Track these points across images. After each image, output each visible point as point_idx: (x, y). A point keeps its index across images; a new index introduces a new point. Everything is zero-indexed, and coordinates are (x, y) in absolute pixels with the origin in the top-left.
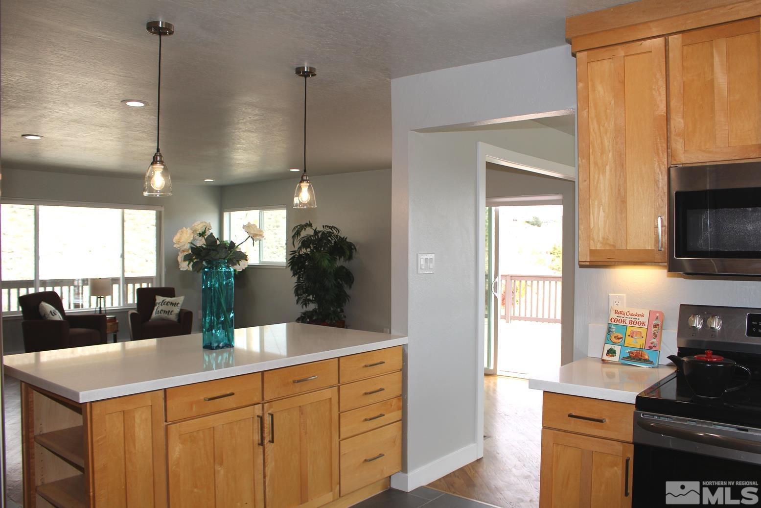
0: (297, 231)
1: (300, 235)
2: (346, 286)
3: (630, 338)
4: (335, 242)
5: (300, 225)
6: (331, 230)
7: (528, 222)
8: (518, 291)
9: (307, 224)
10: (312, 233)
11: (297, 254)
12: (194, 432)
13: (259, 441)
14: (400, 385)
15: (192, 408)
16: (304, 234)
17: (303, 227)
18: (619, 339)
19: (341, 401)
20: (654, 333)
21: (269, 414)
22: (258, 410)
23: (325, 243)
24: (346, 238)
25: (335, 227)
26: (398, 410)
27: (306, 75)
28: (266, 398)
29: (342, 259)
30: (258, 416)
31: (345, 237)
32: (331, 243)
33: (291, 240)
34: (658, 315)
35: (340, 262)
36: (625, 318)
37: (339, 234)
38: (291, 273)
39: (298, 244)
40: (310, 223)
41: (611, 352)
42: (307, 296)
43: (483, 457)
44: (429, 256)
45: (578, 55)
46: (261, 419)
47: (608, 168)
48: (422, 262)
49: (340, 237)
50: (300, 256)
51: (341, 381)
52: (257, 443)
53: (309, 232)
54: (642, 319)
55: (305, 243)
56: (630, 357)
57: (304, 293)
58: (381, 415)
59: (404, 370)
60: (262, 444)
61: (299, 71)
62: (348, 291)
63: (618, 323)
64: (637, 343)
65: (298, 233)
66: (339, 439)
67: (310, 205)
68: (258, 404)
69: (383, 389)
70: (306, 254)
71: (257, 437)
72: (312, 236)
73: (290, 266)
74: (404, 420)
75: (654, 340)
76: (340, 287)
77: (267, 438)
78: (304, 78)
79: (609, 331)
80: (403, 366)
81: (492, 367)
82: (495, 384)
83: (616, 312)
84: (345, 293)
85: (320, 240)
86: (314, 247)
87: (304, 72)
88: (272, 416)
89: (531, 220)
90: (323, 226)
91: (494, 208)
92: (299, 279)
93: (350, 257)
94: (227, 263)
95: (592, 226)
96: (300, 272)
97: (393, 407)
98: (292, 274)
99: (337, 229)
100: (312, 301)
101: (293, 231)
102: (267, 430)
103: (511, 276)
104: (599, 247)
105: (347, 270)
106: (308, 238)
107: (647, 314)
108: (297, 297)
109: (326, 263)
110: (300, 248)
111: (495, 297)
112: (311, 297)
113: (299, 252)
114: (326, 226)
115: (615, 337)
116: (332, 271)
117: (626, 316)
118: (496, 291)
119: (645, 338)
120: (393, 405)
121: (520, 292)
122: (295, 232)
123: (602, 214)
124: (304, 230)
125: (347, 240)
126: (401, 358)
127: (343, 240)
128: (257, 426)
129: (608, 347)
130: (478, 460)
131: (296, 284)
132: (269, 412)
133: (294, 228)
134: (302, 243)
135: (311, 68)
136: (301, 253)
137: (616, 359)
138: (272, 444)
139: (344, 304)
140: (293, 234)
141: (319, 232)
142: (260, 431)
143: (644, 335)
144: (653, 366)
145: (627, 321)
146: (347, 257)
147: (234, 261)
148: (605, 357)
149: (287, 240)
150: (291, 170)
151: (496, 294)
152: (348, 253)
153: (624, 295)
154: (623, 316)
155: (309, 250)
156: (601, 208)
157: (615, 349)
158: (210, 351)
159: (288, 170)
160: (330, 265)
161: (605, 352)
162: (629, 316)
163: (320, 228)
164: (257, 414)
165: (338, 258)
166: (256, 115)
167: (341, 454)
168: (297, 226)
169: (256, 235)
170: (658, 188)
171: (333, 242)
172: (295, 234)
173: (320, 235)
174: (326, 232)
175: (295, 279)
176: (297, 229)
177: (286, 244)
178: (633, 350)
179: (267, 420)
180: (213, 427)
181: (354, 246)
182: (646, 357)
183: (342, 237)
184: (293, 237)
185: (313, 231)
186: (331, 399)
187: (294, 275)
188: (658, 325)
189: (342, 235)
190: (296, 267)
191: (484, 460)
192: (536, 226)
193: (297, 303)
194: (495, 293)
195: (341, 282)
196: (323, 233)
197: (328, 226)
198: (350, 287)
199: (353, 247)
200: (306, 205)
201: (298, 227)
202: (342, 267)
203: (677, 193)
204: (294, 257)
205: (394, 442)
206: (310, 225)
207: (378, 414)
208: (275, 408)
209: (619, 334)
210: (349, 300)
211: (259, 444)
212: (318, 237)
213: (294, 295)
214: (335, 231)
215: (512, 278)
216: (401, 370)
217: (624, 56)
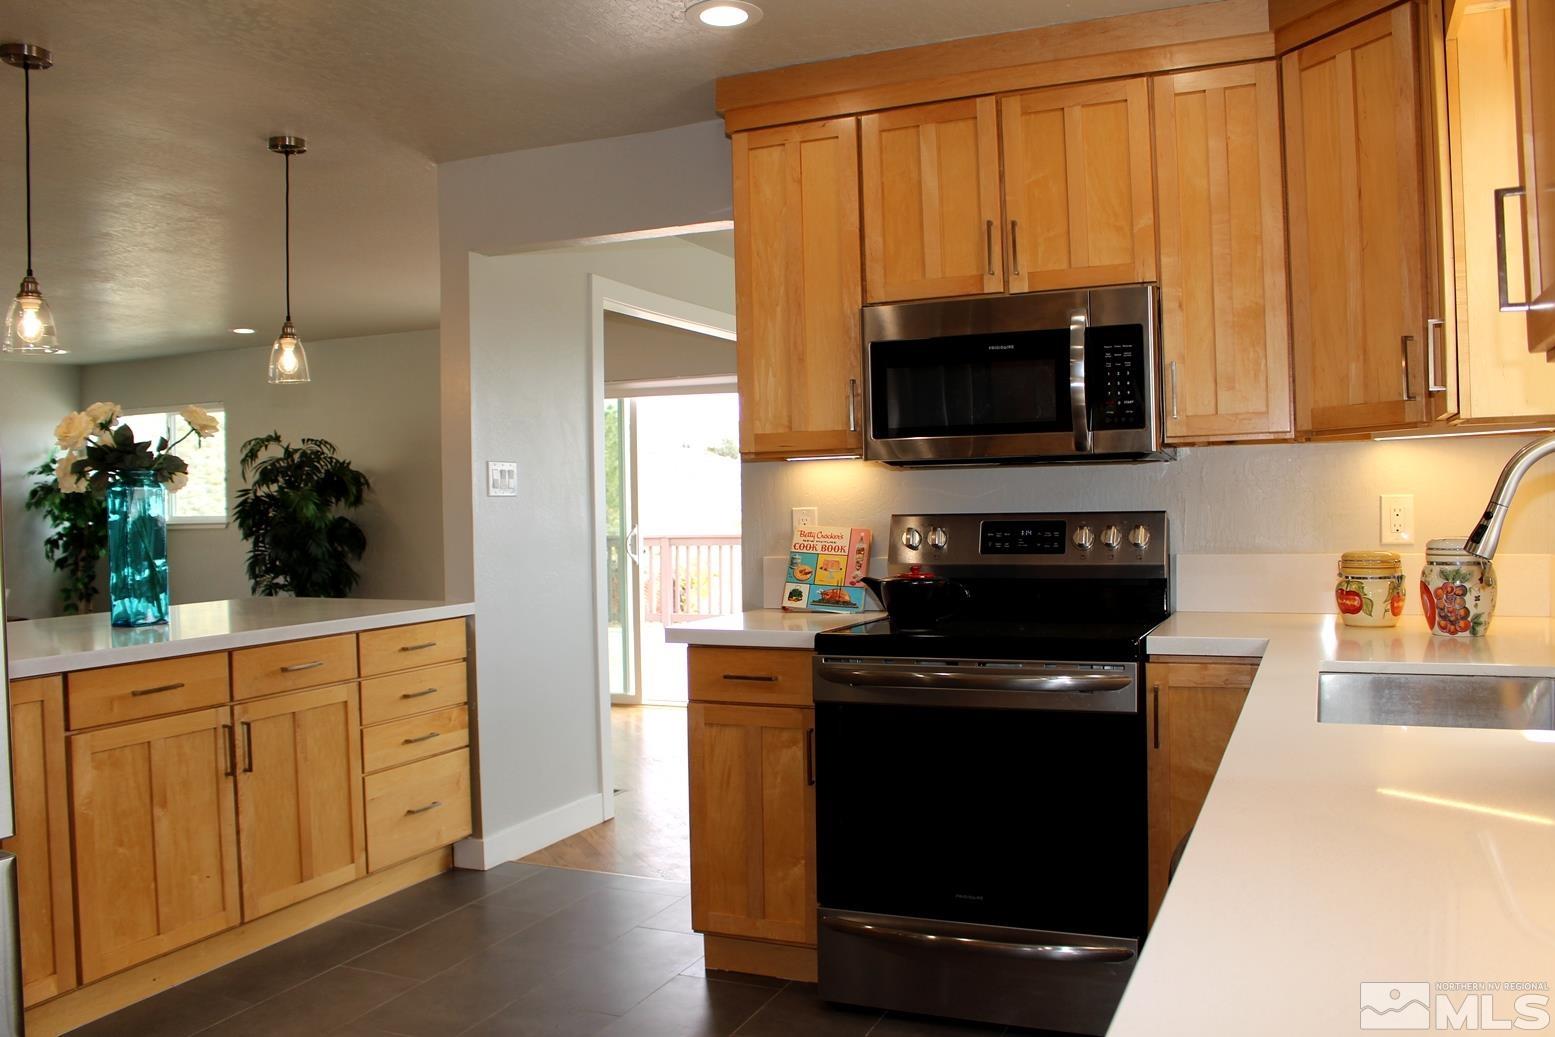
0: (251, 450)
1: (256, 456)
2: (350, 555)
3: (822, 571)
4: (327, 471)
5: (256, 439)
6: (319, 449)
7: (712, 450)
8: (695, 586)
9: (270, 436)
10: (280, 453)
11: (251, 495)
12: (115, 749)
13: (226, 769)
14: (463, 686)
15: (111, 709)
16: (263, 455)
17: (264, 442)
18: (807, 574)
19: (363, 706)
20: (858, 562)
21: (243, 723)
22: (223, 716)
23: (308, 474)
24: (349, 464)
25: (326, 442)
26: (463, 728)
27: (288, 151)
28: (237, 697)
29: (342, 503)
30: (224, 726)
31: (347, 461)
32: (320, 472)
33: (239, 468)
34: (863, 534)
35: (339, 510)
36: (815, 543)
37: (335, 456)
38: (240, 534)
39: (253, 476)
40: (276, 434)
41: (796, 595)
42: (274, 578)
43: (613, 818)
44: (507, 467)
45: (734, 136)
46: (231, 729)
47: (779, 309)
48: (497, 476)
49: (337, 461)
50: (257, 498)
51: (363, 673)
52: (223, 772)
53: (275, 451)
54: (839, 543)
55: (267, 475)
56: (823, 599)
57: (267, 571)
58: (432, 735)
59: (470, 660)
60: (232, 772)
61: (277, 144)
62: (356, 566)
63: (805, 551)
64: (833, 578)
65: (252, 455)
66: (363, 772)
67: (299, 378)
68: (222, 705)
69: (435, 691)
70: (268, 496)
71: (224, 764)
72: (281, 459)
73: (237, 519)
74: (473, 746)
75: (858, 573)
76: (338, 557)
77: (241, 765)
78: (284, 156)
79: (792, 563)
80: (468, 652)
81: (632, 692)
82: (639, 719)
83: (802, 534)
84: (348, 567)
85: (300, 466)
86: (286, 482)
87: (284, 146)
88: (248, 725)
89: (719, 445)
90: (303, 440)
91: (627, 401)
92: (256, 544)
93: (358, 501)
94: (154, 475)
95: (757, 397)
96: (257, 531)
97: (452, 722)
98: (241, 536)
99: (331, 446)
100: (282, 587)
101: (241, 450)
102: (240, 752)
103: (670, 539)
104: (768, 430)
105: (351, 524)
106: (273, 465)
107: (846, 533)
108: (253, 581)
109: (310, 510)
110: (258, 483)
111: (634, 562)
112: (281, 580)
113: (255, 493)
114: (308, 440)
115: (801, 572)
116: (323, 526)
117: (816, 539)
118: (634, 552)
119: (844, 570)
120: (453, 718)
121: (698, 589)
122: (246, 453)
123: (771, 379)
124: (263, 448)
125: (351, 467)
126: (464, 639)
127: (343, 467)
128: (222, 742)
129: (791, 587)
130: (605, 822)
131: (252, 554)
132: (243, 720)
133: (244, 446)
134: (261, 473)
135: (297, 139)
136: (259, 493)
137: (802, 604)
138: (249, 773)
139: (348, 590)
140: (243, 456)
141: (296, 451)
142: (228, 753)
143: (843, 565)
144: (856, 610)
145: (819, 548)
146: (352, 499)
147: (166, 473)
148: (787, 604)
149: (228, 471)
150: (236, 331)
151: (636, 558)
152: (354, 490)
153: (815, 508)
154: (812, 539)
155: (274, 488)
156: (770, 369)
157: (801, 590)
158: (127, 629)
159: (230, 330)
160: (319, 515)
161: (787, 595)
162: (822, 539)
163: (296, 444)
164: (223, 723)
165: (334, 500)
166: (181, 219)
167: (368, 798)
168: (250, 442)
169: (204, 427)
170: (850, 338)
171: (323, 471)
172: (247, 456)
173: (296, 457)
174: (309, 452)
175: (249, 544)
176: (249, 448)
177: (226, 480)
178: (827, 588)
179: (240, 731)
180: (149, 742)
181: (364, 478)
182: (847, 598)
183: (341, 461)
184: (244, 461)
185: (283, 451)
186: (346, 702)
187: (246, 537)
188: (863, 549)
189: (340, 456)
190: (251, 522)
191: (616, 821)
192: (728, 457)
193: (254, 590)
194: (633, 556)
195: (339, 549)
196: (304, 454)
197: (312, 440)
198: (360, 557)
199: (362, 480)
200: (291, 377)
201: (253, 443)
202: (342, 520)
203: (874, 345)
204: (245, 502)
205: (458, 783)
206: (277, 439)
207: (429, 733)
208: (255, 711)
209: (806, 567)
210: (357, 583)
211: (227, 774)
212: (293, 461)
213: (247, 577)
214: (326, 450)
215: (672, 541)
216: (464, 660)
217: (801, 142)
